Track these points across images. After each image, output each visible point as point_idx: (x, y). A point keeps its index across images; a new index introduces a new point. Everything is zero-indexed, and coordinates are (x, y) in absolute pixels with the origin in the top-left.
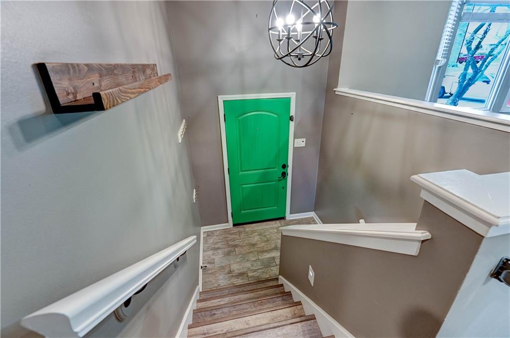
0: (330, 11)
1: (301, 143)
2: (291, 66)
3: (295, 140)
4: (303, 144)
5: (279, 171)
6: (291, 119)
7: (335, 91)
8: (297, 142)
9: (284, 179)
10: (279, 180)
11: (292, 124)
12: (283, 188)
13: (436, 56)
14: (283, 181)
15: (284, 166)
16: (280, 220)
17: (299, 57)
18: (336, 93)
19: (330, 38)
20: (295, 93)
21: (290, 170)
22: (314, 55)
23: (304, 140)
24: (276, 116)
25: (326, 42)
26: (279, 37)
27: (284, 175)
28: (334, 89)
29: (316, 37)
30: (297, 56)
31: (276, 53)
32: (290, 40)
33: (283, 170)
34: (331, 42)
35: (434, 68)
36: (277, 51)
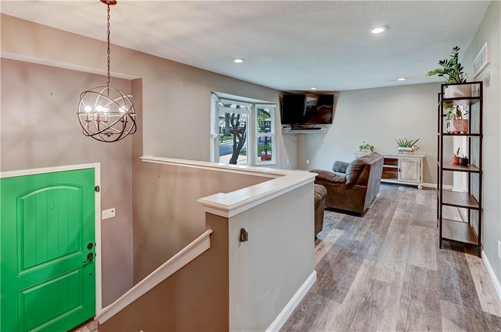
0: (132, 106)
1: (110, 213)
2: (100, 140)
3: (103, 211)
4: (113, 215)
5: (83, 253)
6: (97, 189)
7: (141, 159)
8: (105, 214)
9: (92, 263)
10: (84, 266)
11: (98, 195)
12: (90, 275)
13: (210, 132)
14: (90, 265)
15: (90, 246)
16: (88, 325)
17: (108, 134)
18: (142, 160)
19: (134, 121)
20: (99, 164)
21: (98, 250)
22: (122, 133)
23: (114, 209)
24: (77, 189)
25: (130, 124)
26: (88, 119)
27: (91, 257)
28: (140, 158)
29: (123, 122)
30: (107, 134)
31: (84, 129)
32: (100, 123)
33: (89, 251)
34: (135, 123)
35: (211, 139)
36: (85, 128)
